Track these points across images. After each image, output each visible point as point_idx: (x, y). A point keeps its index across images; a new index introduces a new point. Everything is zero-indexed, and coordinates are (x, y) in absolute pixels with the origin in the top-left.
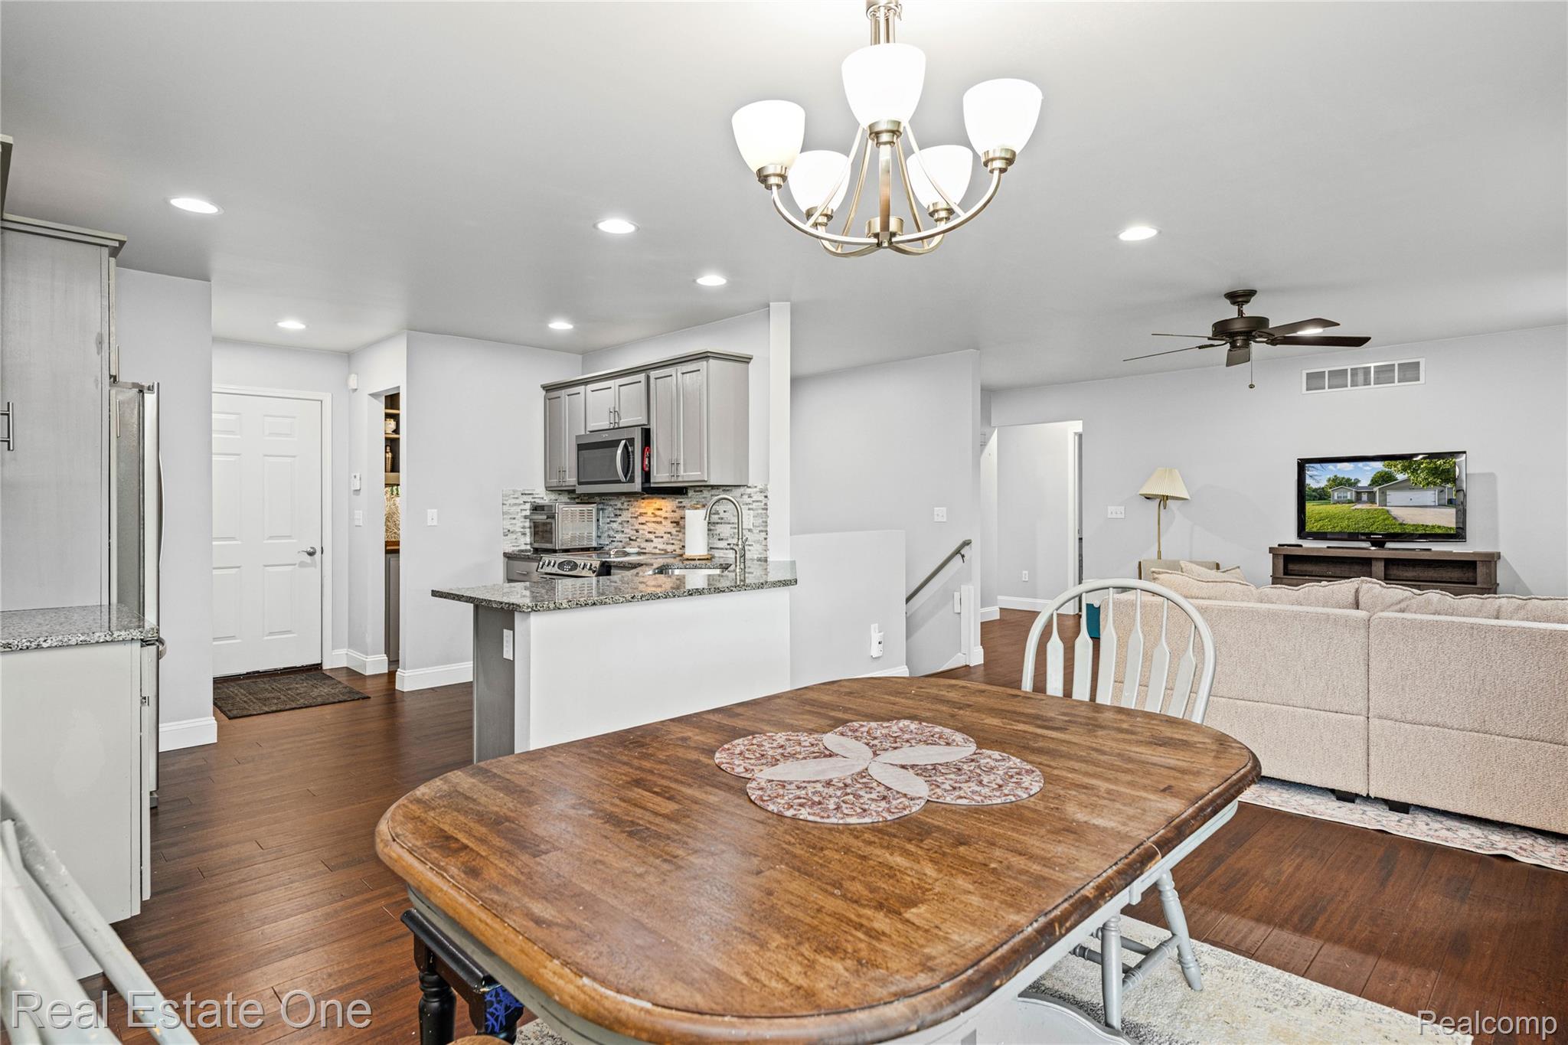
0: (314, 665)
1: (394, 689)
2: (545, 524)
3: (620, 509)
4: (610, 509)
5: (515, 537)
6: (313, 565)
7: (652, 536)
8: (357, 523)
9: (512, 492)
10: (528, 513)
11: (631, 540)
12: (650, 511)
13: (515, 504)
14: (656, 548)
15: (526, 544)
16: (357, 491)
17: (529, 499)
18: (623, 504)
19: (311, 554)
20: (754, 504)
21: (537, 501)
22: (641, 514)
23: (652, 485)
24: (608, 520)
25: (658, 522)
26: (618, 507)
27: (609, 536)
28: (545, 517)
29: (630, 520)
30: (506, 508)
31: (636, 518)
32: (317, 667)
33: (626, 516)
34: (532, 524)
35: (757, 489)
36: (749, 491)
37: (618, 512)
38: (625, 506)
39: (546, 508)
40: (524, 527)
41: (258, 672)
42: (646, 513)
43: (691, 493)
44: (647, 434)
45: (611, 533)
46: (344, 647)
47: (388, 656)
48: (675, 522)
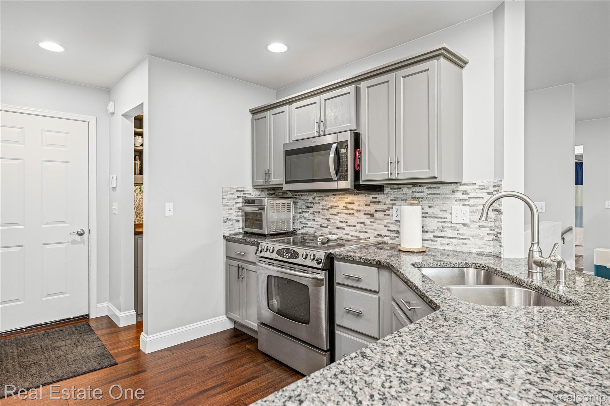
0: (83, 316)
1: (139, 350)
2: (257, 214)
3: (311, 203)
4: (302, 202)
5: (231, 223)
6: (83, 242)
7: (343, 225)
8: (114, 212)
9: (229, 189)
10: (240, 205)
11: (321, 226)
12: (341, 204)
13: (232, 199)
14: (348, 234)
15: (239, 229)
16: (114, 188)
17: (241, 194)
18: (314, 198)
19: (81, 234)
20: (472, 200)
21: (247, 196)
22: (332, 207)
23: (361, 183)
24: (300, 211)
25: (350, 214)
26: (310, 201)
27: (301, 223)
28: (257, 209)
29: (321, 211)
30: (225, 201)
31: (328, 210)
32: (85, 318)
33: (317, 208)
34: (244, 214)
35: (477, 186)
36: (462, 188)
37: (309, 205)
38: (317, 200)
39: (256, 202)
40: (237, 216)
41: (38, 325)
42: (338, 206)
43: (387, 190)
44: (357, 138)
45: (303, 220)
46: (106, 301)
47: (137, 311)
48: (369, 214)
